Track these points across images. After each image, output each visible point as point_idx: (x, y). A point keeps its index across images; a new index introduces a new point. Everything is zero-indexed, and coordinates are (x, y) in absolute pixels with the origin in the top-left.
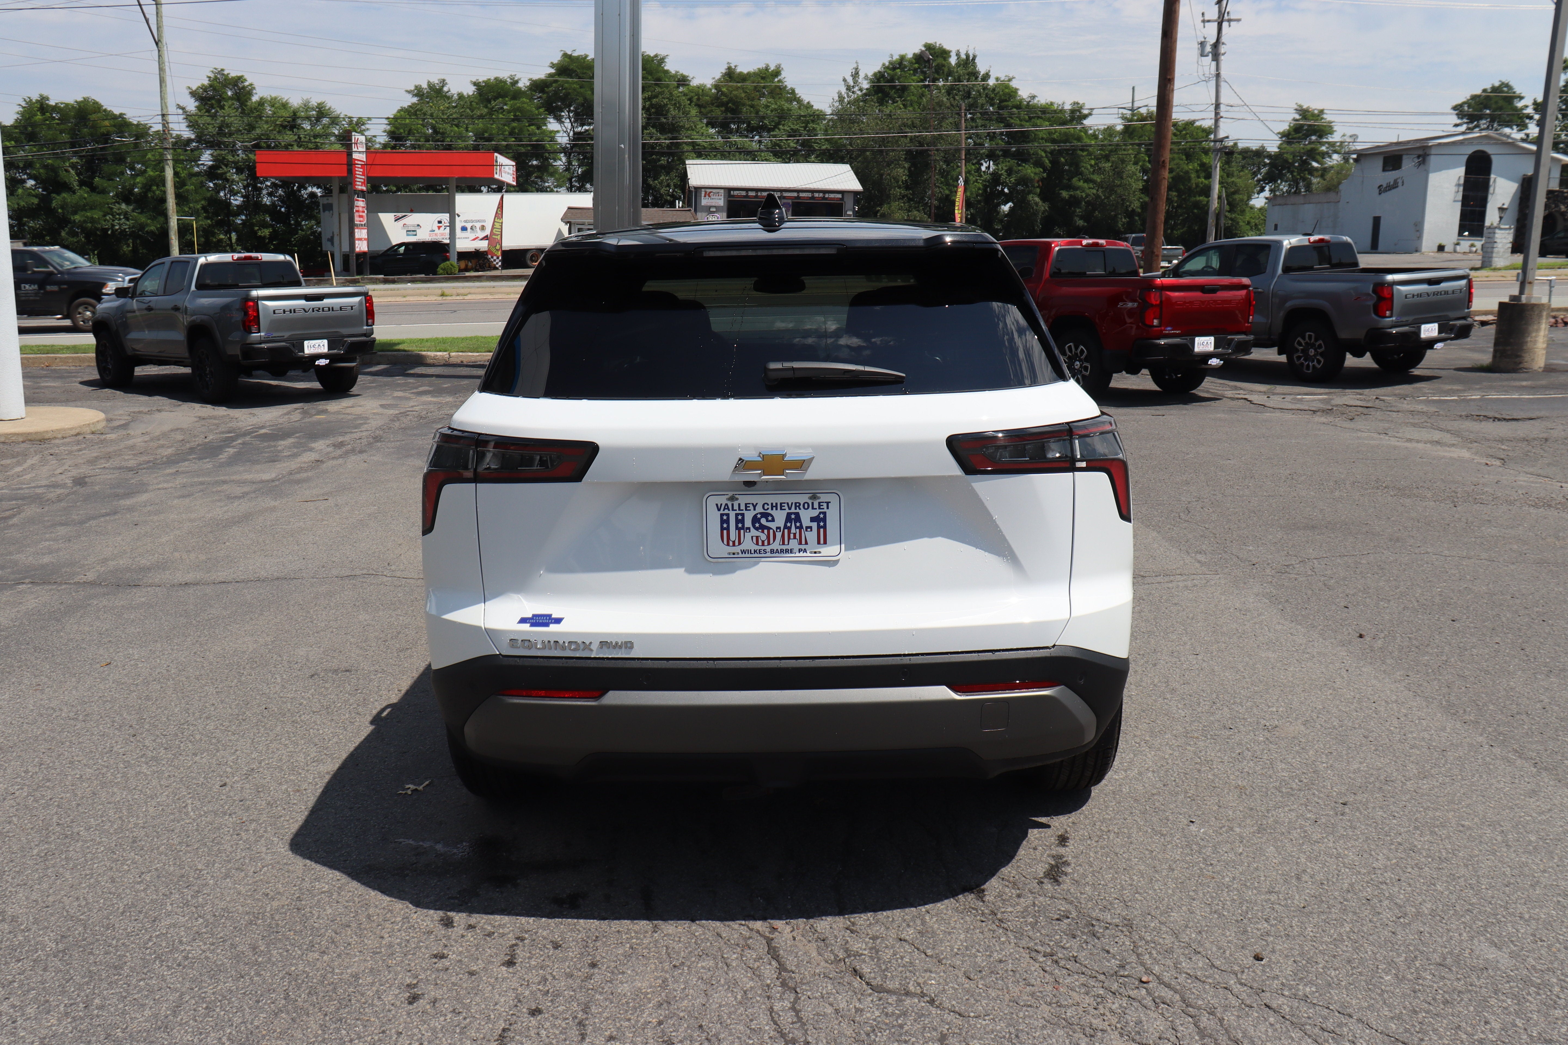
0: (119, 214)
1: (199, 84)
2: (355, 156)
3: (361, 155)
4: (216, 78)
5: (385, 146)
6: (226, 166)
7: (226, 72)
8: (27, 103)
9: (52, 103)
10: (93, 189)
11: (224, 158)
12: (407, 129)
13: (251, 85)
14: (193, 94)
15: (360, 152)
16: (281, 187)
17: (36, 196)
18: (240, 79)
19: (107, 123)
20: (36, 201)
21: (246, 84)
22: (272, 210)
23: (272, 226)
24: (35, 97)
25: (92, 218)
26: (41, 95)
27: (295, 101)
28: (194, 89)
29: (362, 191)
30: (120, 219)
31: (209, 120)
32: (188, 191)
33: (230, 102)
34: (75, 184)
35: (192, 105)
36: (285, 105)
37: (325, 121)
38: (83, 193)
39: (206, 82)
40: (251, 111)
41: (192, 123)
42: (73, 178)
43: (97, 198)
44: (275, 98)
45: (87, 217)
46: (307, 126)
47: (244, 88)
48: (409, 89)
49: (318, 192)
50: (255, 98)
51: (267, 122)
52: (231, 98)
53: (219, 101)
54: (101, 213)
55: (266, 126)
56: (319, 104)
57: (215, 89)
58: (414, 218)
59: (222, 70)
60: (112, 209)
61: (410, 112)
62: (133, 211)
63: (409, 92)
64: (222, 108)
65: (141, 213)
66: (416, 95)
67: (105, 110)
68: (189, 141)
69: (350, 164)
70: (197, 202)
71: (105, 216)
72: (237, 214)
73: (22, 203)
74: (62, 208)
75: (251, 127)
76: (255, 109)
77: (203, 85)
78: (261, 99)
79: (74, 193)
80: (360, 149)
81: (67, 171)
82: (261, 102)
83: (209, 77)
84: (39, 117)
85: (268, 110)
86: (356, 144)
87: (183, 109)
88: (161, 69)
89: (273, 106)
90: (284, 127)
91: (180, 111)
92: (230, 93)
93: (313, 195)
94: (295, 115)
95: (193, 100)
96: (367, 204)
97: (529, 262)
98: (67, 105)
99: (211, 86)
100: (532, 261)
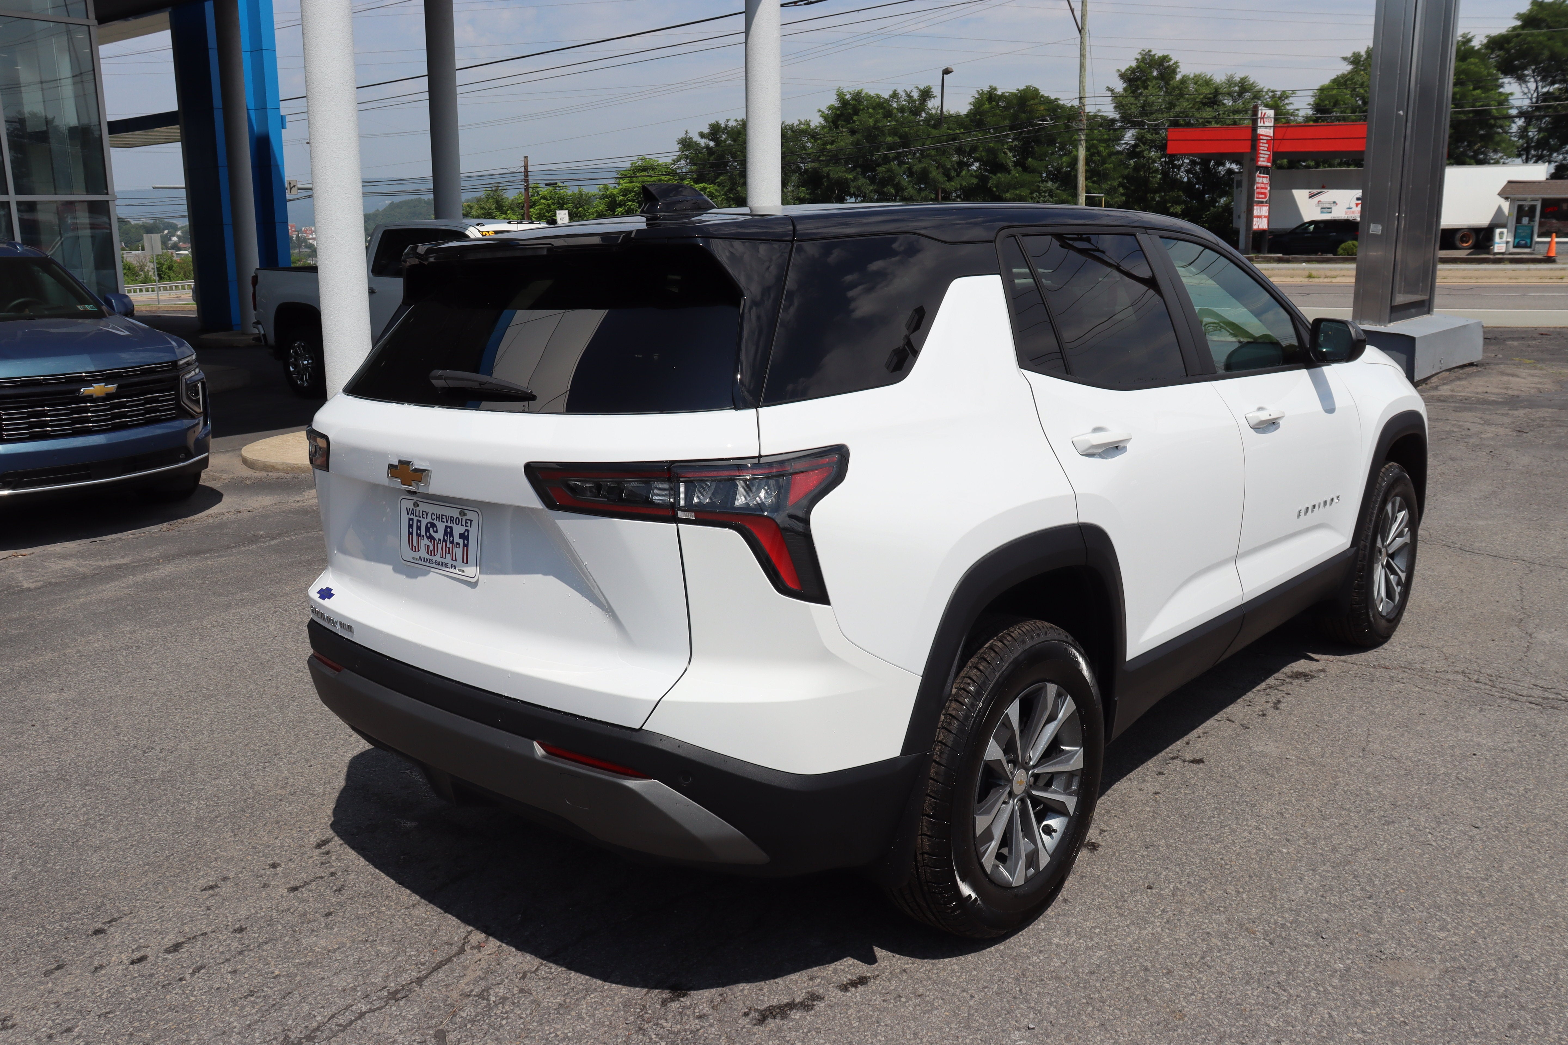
0: (1045, 192)
1: (1127, 67)
2: (1260, 131)
3: (1267, 130)
4: (1143, 59)
5: (1307, 119)
6: (1144, 144)
7: (1152, 53)
8: (979, 94)
9: (999, 93)
10: (1025, 169)
11: (1143, 137)
12: (1333, 101)
13: (1177, 63)
14: (1122, 76)
15: (1266, 127)
16: (1199, 164)
17: (976, 177)
18: (1165, 58)
19: (1042, 108)
20: (975, 181)
21: (1171, 63)
22: (1188, 188)
23: (1184, 202)
24: (986, 89)
25: (1020, 195)
26: (991, 87)
27: (1219, 78)
28: (1123, 71)
29: (1266, 167)
30: (1045, 197)
31: (1132, 100)
32: (1106, 169)
33: (1154, 82)
34: (1011, 165)
35: (1120, 86)
36: (1208, 82)
37: (1247, 95)
38: (1016, 173)
39: (1134, 64)
40: (1174, 88)
41: (1119, 106)
42: (1010, 158)
43: (1027, 177)
44: (1200, 75)
45: (1016, 195)
46: (1228, 102)
47: (1169, 67)
48: (1345, 56)
49: (1234, 167)
50: (1179, 77)
51: (1188, 100)
52: (1156, 78)
53: (1145, 82)
54: (1028, 191)
55: (1185, 104)
56: (1242, 79)
57: (1142, 71)
58: (1330, 195)
59: (1150, 51)
60: (1039, 187)
61: (1340, 82)
62: (1057, 188)
63: (1345, 59)
64: (1146, 88)
65: (1064, 191)
66: (1352, 63)
67: (1042, 96)
68: (1113, 121)
69: (1255, 139)
70: (1114, 179)
71: (1032, 193)
72: (1156, 191)
73: (964, 184)
74: (996, 187)
75: (1171, 106)
76: (1177, 87)
77: (1131, 67)
78: (1184, 76)
79: (1009, 173)
80: (1267, 124)
81: (1005, 153)
82: (1184, 80)
83: (1137, 59)
84: (987, 106)
85: (1192, 87)
86: (1262, 118)
87: (1112, 90)
88: (1082, 56)
89: (1196, 83)
90: (1204, 104)
91: (1109, 94)
92: (1155, 73)
93: (1230, 172)
94: (1217, 92)
95: (1122, 82)
96: (1271, 180)
97: (1458, 243)
98: (1012, 93)
99: (1138, 67)
100: (1463, 242)
